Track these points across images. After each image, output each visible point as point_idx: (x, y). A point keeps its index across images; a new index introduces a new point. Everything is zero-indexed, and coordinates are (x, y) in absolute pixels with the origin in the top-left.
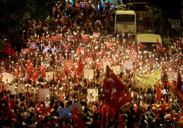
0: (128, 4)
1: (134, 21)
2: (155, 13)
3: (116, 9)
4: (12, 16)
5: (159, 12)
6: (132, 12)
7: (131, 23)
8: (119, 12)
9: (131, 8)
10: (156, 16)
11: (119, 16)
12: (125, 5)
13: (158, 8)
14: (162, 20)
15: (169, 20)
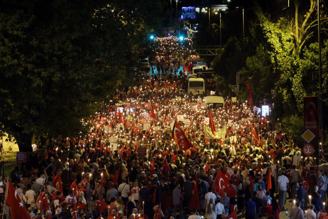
0: (199, 73)
1: (203, 86)
2: (219, 80)
3: (190, 77)
4: (108, 83)
5: (222, 79)
6: (201, 80)
7: (201, 88)
8: (191, 79)
9: (201, 77)
10: (220, 83)
11: (191, 82)
12: (196, 74)
13: (221, 76)
14: (225, 85)
15: (229, 85)
